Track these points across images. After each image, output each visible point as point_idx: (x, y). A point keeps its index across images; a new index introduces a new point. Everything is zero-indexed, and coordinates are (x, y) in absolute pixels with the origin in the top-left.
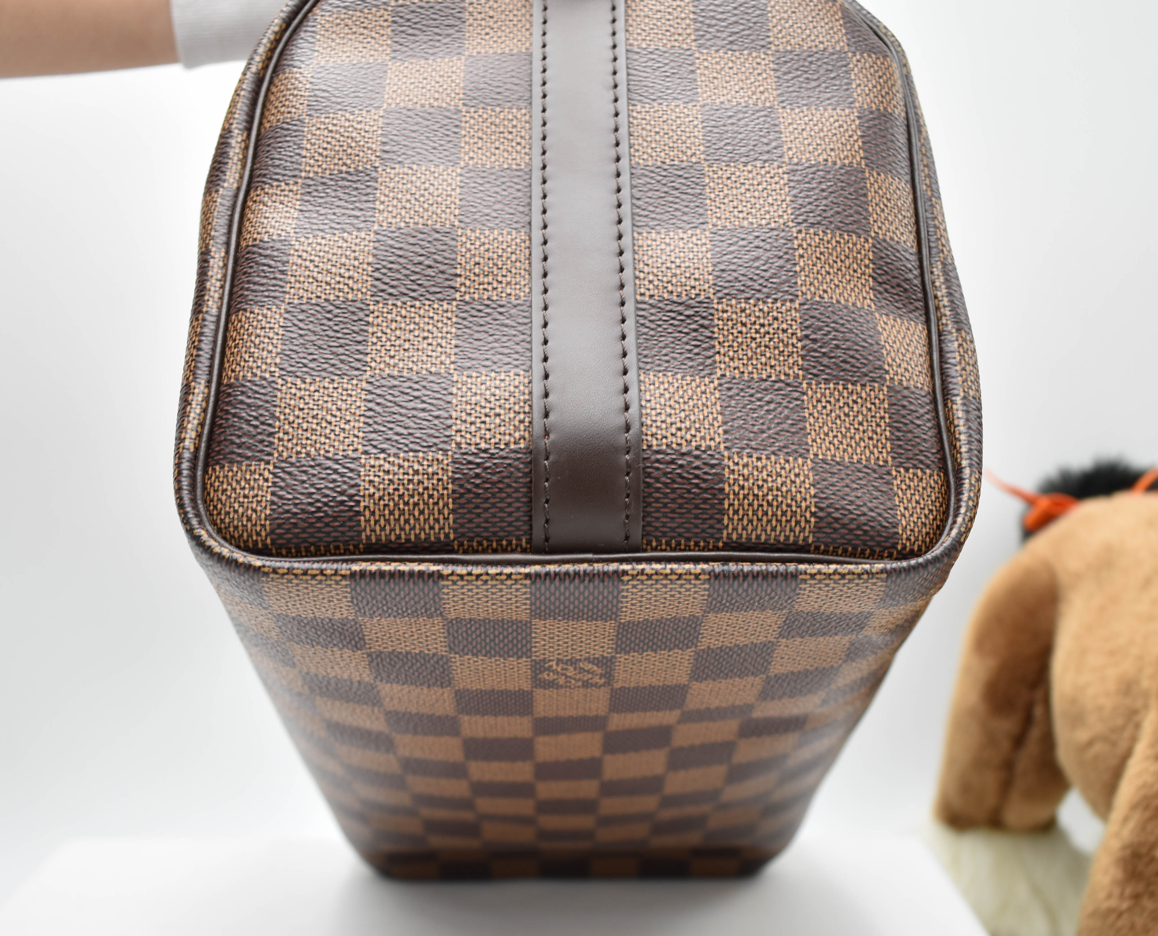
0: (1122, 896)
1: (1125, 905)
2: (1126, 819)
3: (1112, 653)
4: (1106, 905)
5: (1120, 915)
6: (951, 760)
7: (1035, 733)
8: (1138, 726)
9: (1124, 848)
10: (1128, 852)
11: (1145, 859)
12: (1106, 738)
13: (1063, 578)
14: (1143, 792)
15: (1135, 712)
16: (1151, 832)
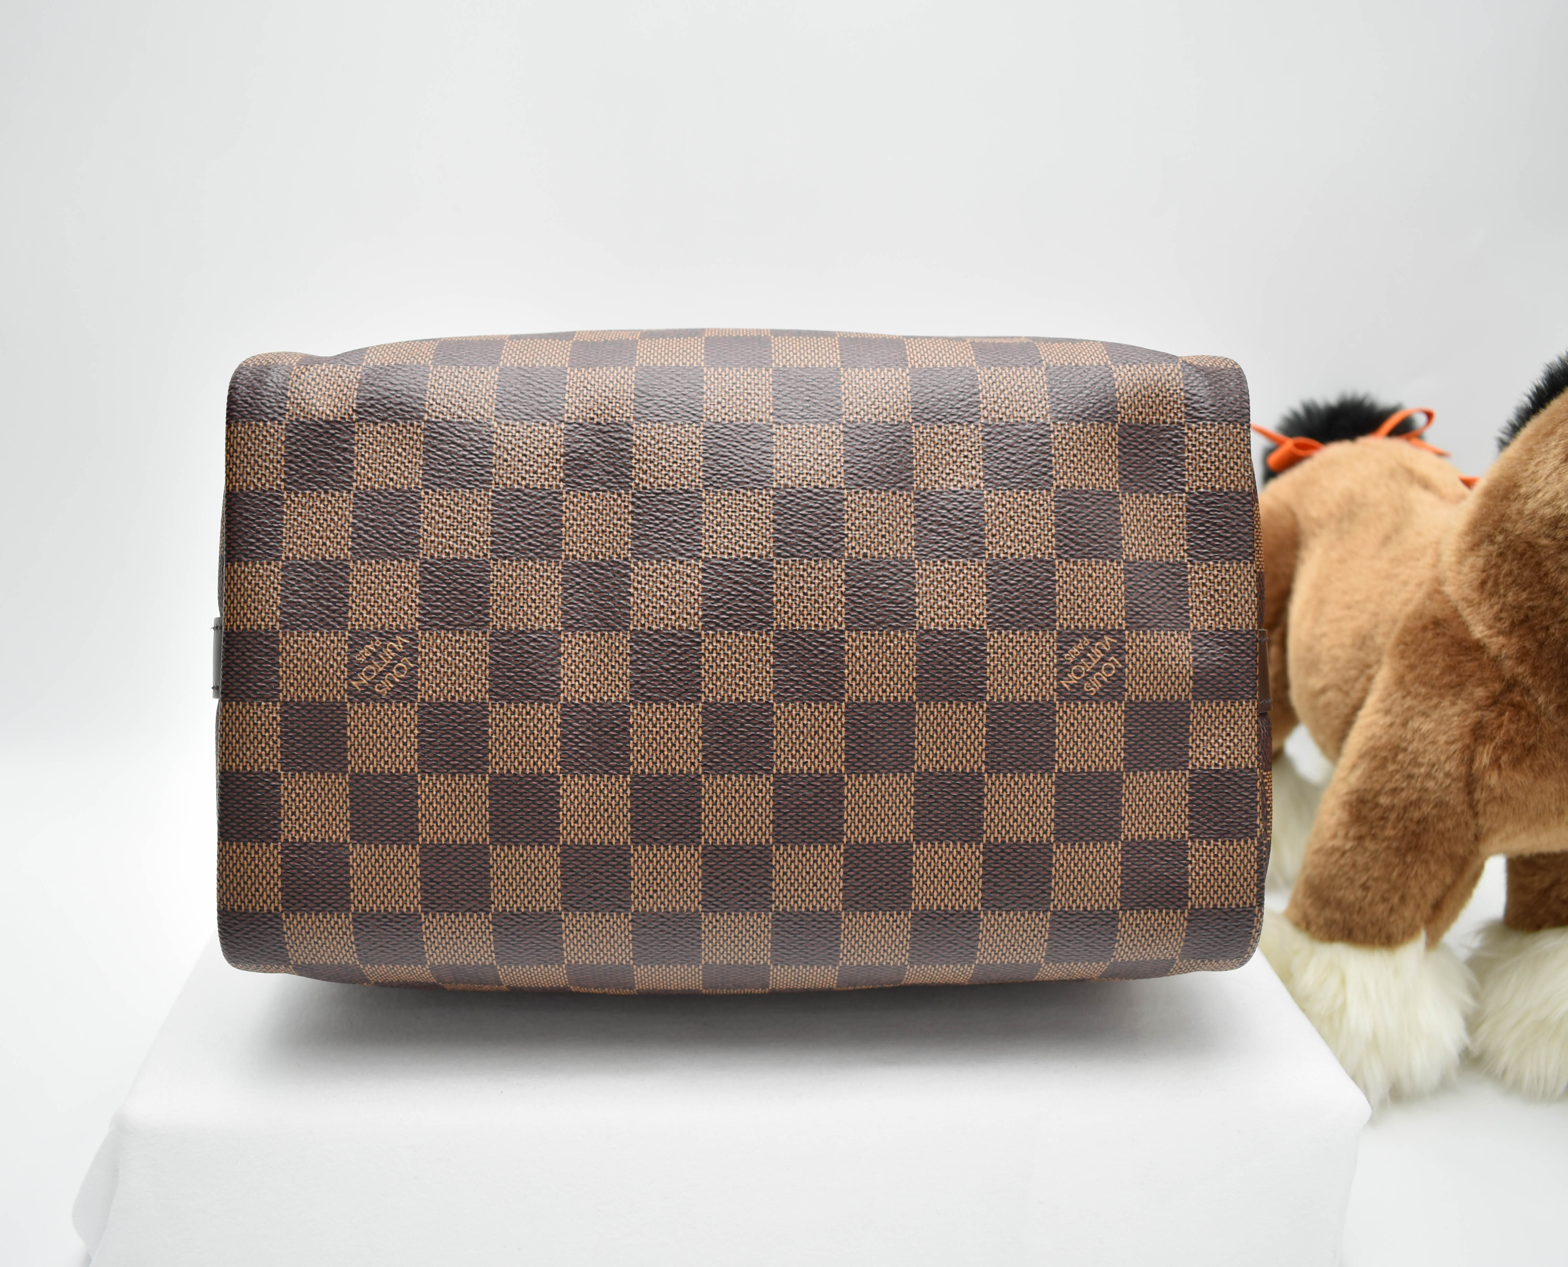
0: (1346, 836)
1: (1349, 845)
2: (1354, 767)
3: (1349, 607)
4: (1330, 844)
5: (1344, 853)
8: (1370, 679)
9: (1352, 793)
10: (1354, 797)
11: (1370, 805)
12: (1339, 689)
13: (1304, 525)
14: (1371, 743)
15: (1369, 666)
16: (1377, 781)
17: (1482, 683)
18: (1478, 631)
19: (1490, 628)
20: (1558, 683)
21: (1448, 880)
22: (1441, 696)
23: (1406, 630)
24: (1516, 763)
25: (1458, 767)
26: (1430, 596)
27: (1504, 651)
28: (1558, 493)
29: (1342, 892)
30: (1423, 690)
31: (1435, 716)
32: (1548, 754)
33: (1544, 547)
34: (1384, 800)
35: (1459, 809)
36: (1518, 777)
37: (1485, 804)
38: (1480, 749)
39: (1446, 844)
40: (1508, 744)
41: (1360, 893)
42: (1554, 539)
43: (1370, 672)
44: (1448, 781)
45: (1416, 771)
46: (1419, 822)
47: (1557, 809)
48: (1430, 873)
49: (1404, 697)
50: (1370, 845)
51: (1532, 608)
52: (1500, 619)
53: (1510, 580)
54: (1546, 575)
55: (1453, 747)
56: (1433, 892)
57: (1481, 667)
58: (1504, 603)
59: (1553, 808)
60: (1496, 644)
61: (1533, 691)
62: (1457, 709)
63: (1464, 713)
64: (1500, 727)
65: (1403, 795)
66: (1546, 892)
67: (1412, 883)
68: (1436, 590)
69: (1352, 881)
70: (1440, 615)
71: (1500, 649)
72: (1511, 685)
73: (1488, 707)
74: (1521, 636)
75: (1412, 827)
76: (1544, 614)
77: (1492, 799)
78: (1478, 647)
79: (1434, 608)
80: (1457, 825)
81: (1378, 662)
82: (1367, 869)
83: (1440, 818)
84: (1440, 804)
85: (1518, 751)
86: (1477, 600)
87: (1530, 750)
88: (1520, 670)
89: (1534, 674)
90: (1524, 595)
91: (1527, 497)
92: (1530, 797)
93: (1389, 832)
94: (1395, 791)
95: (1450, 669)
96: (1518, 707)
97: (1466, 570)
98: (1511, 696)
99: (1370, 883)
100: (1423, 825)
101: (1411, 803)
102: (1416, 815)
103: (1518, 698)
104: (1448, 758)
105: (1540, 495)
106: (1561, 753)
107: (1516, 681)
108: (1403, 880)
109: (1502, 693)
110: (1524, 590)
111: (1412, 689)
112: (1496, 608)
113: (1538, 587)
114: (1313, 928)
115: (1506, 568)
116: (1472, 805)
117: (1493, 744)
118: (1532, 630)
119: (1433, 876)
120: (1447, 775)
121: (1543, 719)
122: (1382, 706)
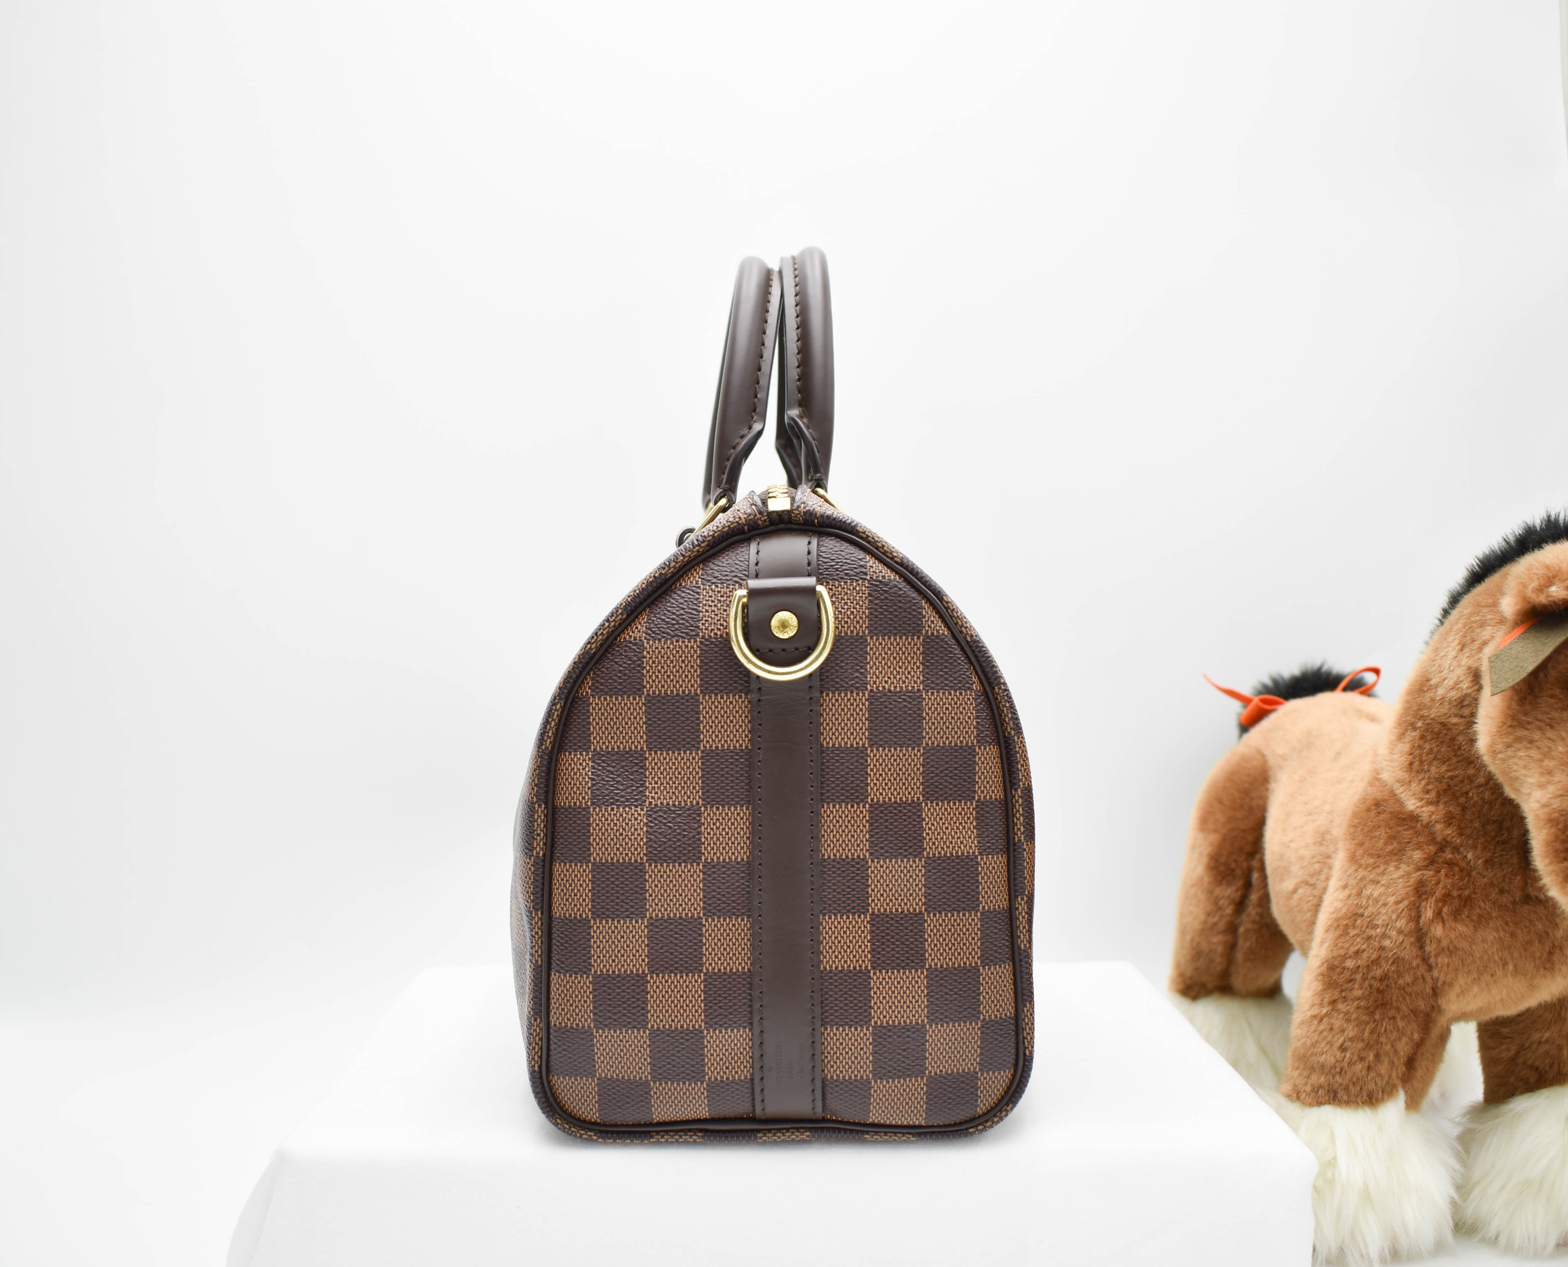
0: (1321, 1005)
1: (1324, 1011)
2: (1322, 942)
3: (1310, 814)
4: (1309, 1014)
5: (1321, 1020)
6: (1183, 932)
7: (1254, 897)
8: (1330, 868)
9: (1323, 964)
10: (1325, 966)
11: (1338, 970)
12: (1307, 883)
13: (1272, 761)
14: (1334, 916)
15: (1329, 857)
16: (1342, 948)
17: (1419, 847)
18: (1411, 804)
19: (1421, 800)
20: (1481, 840)
21: (1416, 1036)
22: (1387, 863)
23: (1355, 815)
24: (1456, 915)
25: (1408, 923)
26: (1371, 784)
27: (1433, 817)
28: (1459, 677)
29: (1324, 1056)
30: (1371, 861)
31: (1384, 880)
32: (1482, 905)
33: (1455, 724)
34: (1350, 964)
35: (1414, 964)
36: (1460, 928)
37: (1436, 956)
38: (1424, 904)
39: (1408, 1000)
40: (1446, 898)
41: (1339, 1055)
42: (1462, 717)
43: (1330, 861)
44: (1401, 938)
45: (1373, 933)
46: (1381, 980)
47: (1501, 959)
48: (1398, 1030)
49: (1357, 870)
50: (1341, 1006)
51: (1452, 778)
52: (1428, 792)
53: (1431, 756)
54: (1459, 748)
55: (1402, 906)
56: (1404, 1048)
57: (1417, 834)
58: (1429, 778)
59: (1496, 958)
60: (1426, 812)
61: (1462, 849)
62: (1400, 872)
63: (1408, 874)
64: (1438, 883)
65: (1365, 955)
66: (1513, 1059)
67: (1383, 1039)
68: (1376, 779)
69: (1330, 1044)
70: (1379, 796)
71: (1430, 816)
72: (1443, 846)
73: (1426, 867)
74: (1445, 803)
75: (1376, 984)
76: (1462, 781)
77: (1441, 951)
78: (1413, 818)
79: (1375, 793)
80: (1416, 979)
81: (1335, 852)
82: (1343, 1031)
83: (1400, 975)
84: (1397, 961)
85: (1456, 902)
86: (1407, 780)
87: (1467, 902)
88: (1449, 831)
89: (1461, 834)
90: (1444, 768)
91: (1437, 686)
92: (1474, 947)
93: (1358, 993)
94: (1357, 953)
95: (1392, 838)
96: (1450, 864)
97: (1396, 756)
98: (1444, 855)
99: (1347, 1044)
100: (1386, 982)
101: (1373, 962)
102: (1378, 972)
103: (1450, 856)
104: (1398, 916)
105: (1446, 682)
106: (1494, 903)
107: (1447, 842)
108: (1375, 1036)
109: (1436, 853)
110: (1444, 763)
111: (1362, 862)
112: (1423, 782)
113: (1454, 760)
114: (1303, 1096)
115: (1427, 746)
116: (1425, 960)
117: (1434, 898)
118: (1455, 797)
119: (1402, 1033)
120: (1400, 932)
121: (1474, 873)
122: (1341, 883)
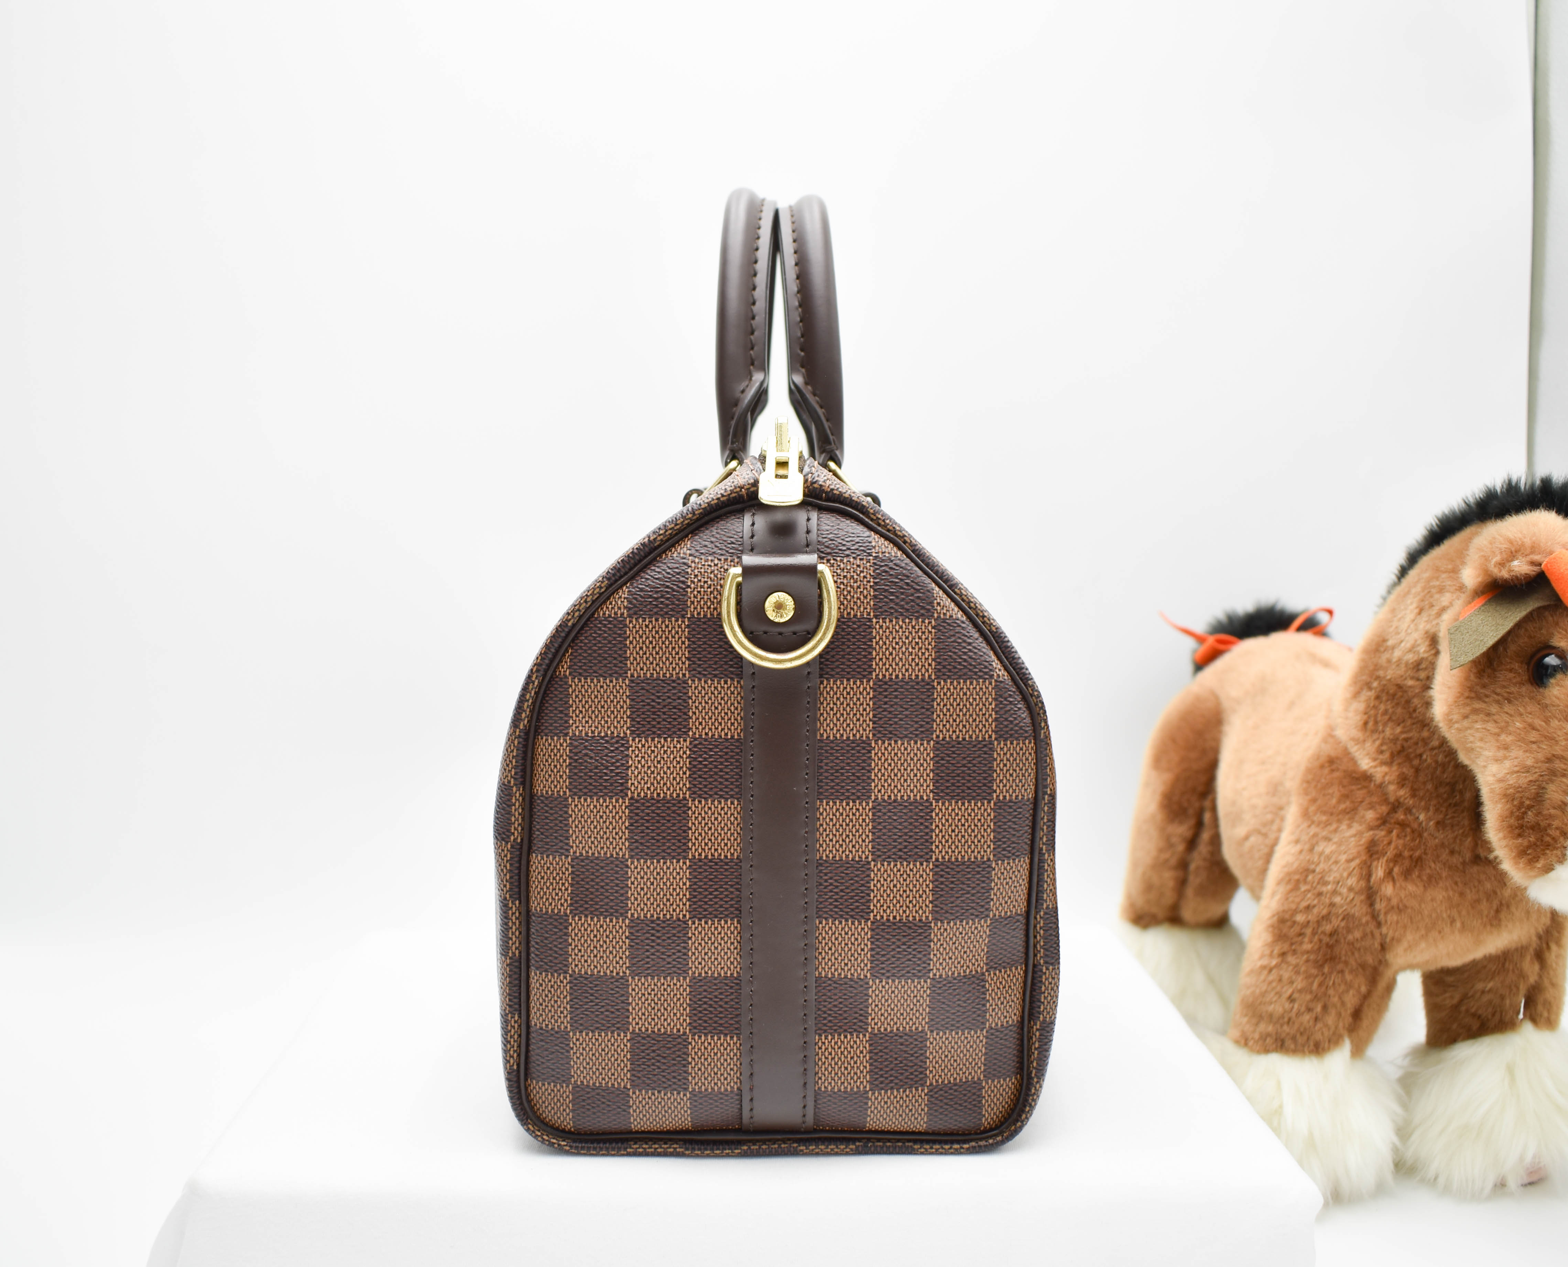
0: (1271, 955)
1: (1274, 962)
2: (1274, 894)
3: (1263, 763)
4: (1259, 963)
5: (1270, 970)
6: (1135, 864)
7: (1205, 836)
8: (1282, 819)
9: (1274, 916)
10: (1275, 918)
11: (1289, 923)
12: (1259, 832)
13: (1226, 704)
14: (1286, 870)
15: (1281, 808)
16: (1293, 902)
17: (1371, 807)
18: (1365, 764)
19: (1375, 760)
20: (1434, 802)
21: (1363, 989)
22: (1339, 821)
23: (1309, 770)
24: (1407, 874)
25: (1358, 882)
26: (1325, 740)
27: (1387, 778)
28: (1416, 641)
29: (1272, 1006)
30: (1324, 818)
31: (1336, 839)
32: (1433, 865)
33: (1410, 687)
34: (1300, 918)
35: (1364, 920)
36: (1411, 887)
37: (1386, 914)
38: (1375, 863)
39: (1357, 955)
40: (1397, 858)
41: (1287, 1006)
42: (1418, 679)
43: (1282, 813)
44: (1351, 895)
45: (1324, 889)
46: (1331, 935)
47: (1449, 916)
48: (1346, 983)
49: (1309, 826)
50: (1291, 959)
51: (1406, 740)
52: (1382, 752)
53: (1387, 717)
54: (1415, 711)
55: (1353, 864)
56: (1351, 1000)
57: (1370, 793)
58: (1383, 738)
59: (1445, 915)
60: (1380, 773)
61: (1414, 810)
62: (1353, 831)
63: (1359, 834)
64: (1390, 843)
65: (1315, 911)
66: (1456, 1007)
67: (1331, 992)
68: (1330, 736)
69: (1279, 994)
70: (1333, 754)
71: (1384, 777)
72: (1395, 806)
73: (1378, 827)
74: (1399, 764)
75: (1326, 939)
76: (1416, 744)
77: (1390, 909)
78: (1366, 778)
79: (1328, 750)
80: (1364, 936)
81: (1288, 803)
82: (1292, 982)
83: (1349, 931)
84: (1346, 917)
85: (1407, 863)
86: (1362, 738)
87: (1417, 862)
88: (1402, 792)
89: (1413, 796)
90: (1399, 730)
91: (1393, 648)
92: (1423, 906)
93: (1307, 946)
94: (1308, 908)
95: (1345, 797)
96: (1403, 825)
97: (1351, 715)
98: (1397, 816)
99: (1296, 995)
100: (1335, 937)
101: (1323, 917)
102: (1328, 928)
103: (1402, 817)
104: (1349, 875)
105: (1403, 645)
106: (1444, 864)
107: (1399, 803)
108: (1323, 989)
109: (1388, 814)
110: (1399, 725)
111: (1315, 818)
112: (1378, 743)
113: (1409, 722)
114: (1251, 1043)
115: (1382, 707)
116: (1374, 916)
117: (1385, 858)
118: (1408, 759)
119: (1349, 986)
120: (1351, 889)
121: (1425, 834)
122: (1293, 838)
